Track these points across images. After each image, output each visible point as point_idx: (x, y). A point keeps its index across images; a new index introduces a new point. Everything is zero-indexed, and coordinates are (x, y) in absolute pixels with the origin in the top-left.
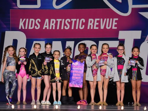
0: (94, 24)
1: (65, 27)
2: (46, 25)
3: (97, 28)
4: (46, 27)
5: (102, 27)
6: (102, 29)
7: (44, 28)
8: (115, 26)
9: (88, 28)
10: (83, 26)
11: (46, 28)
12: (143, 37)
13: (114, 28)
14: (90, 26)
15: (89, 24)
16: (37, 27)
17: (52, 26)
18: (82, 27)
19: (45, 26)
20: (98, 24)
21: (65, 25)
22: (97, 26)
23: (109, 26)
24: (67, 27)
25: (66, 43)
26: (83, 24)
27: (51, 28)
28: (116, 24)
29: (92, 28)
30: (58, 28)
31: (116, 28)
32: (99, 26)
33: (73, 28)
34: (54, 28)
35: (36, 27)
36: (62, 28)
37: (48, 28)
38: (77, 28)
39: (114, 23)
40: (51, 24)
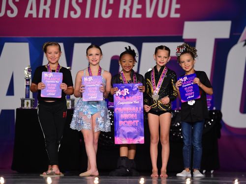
0: (131, 7)
1: (72, 13)
2: (31, 9)
3: (139, 16)
4: (31, 12)
5: (149, 14)
6: (149, 19)
7: (26, 16)
8: (177, 11)
9: (121, 15)
10: (110, 11)
11: (30, 15)
12: (234, 34)
13: (173, 15)
14: (125, 11)
15: (122, 7)
16: (12, 12)
17: (44, 11)
18: (107, 13)
19: (28, 12)
20: (140, 7)
21: (71, 8)
22: (138, 11)
23: (163, 12)
24: (76, 13)
25: (72, 47)
26: (109, 6)
27: (41, 16)
28: (178, 6)
29: (127, 16)
30: (56, 15)
31: (178, 16)
32: (142, 11)
33: (87, 15)
34: (47, 16)
35: (9, 12)
36: (65, 16)
37: (35, 16)
38: (96, 15)
39: (175, 6)
40: (42, 7)
